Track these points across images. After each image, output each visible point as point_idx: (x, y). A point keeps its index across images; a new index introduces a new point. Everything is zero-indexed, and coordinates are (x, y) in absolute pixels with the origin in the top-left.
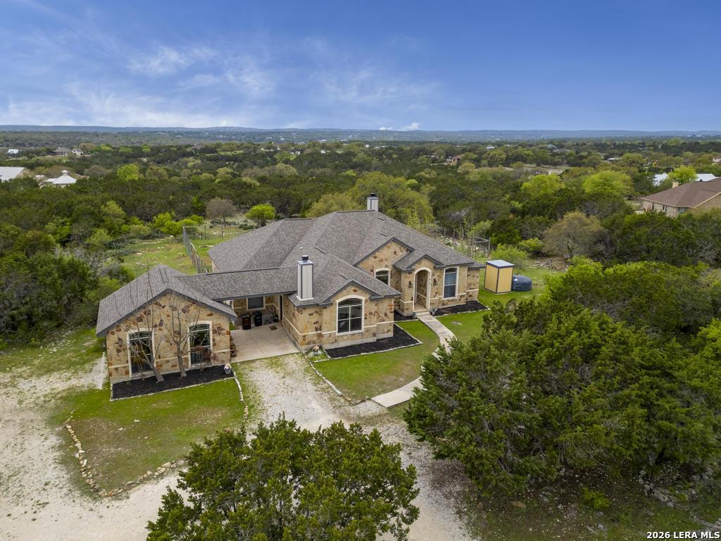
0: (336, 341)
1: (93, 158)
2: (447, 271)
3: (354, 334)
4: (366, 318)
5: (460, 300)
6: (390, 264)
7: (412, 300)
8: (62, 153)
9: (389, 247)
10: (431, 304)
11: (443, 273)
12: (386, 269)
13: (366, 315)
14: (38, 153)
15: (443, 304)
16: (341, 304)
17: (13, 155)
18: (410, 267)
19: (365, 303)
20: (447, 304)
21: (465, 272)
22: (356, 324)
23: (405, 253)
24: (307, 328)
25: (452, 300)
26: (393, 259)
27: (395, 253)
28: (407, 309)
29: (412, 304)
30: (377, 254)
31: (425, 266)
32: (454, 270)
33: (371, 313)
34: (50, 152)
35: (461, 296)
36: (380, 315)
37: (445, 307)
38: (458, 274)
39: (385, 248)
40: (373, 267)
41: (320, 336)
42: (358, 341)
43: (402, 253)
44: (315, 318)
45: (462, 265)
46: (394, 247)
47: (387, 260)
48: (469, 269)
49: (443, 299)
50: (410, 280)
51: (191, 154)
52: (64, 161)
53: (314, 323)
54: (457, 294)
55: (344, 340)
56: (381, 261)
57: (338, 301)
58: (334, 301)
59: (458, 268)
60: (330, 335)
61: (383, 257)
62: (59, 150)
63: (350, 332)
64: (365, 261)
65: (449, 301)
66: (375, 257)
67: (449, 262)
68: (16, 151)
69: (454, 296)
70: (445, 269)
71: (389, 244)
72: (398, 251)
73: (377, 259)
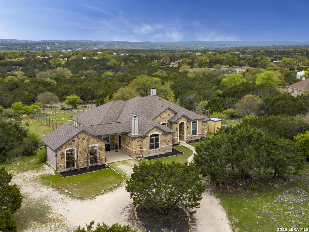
0: (149, 153)
2: (193, 123)
3: (156, 150)
4: (161, 143)
5: (199, 136)
6: (167, 119)
7: (178, 136)
10: (186, 138)
11: (191, 124)
12: (165, 123)
13: (161, 141)
15: (192, 139)
16: (151, 136)
18: (177, 121)
19: (161, 136)
21: (201, 122)
22: (157, 146)
23: (173, 115)
24: (136, 147)
25: (195, 137)
27: (169, 115)
28: (176, 141)
29: (178, 138)
30: (161, 115)
31: (183, 120)
33: (163, 141)
35: (199, 135)
36: (167, 141)
37: (192, 140)
38: (197, 124)
40: (159, 122)
41: (142, 151)
42: (158, 154)
43: (172, 115)
44: (140, 143)
45: (199, 120)
46: (169, 112)
47: (165, 118)
48: (202, 122)
49: (191, 136)
50: (177, 127)
53: (140, 145)
55: (152, 153)
56: (163, 119)
58: (148, 135)
59: (197, 121)
60: (146, 150)
61: (164, 117)
63: (154, 149)
64: (156, 119)
65: (194, 137)
66: (160, 117)
67: (194, 118)
69: (196, 135)
70: (192, 122)
71: (166, 111)
72: (170, 114)
73: (161, 118)
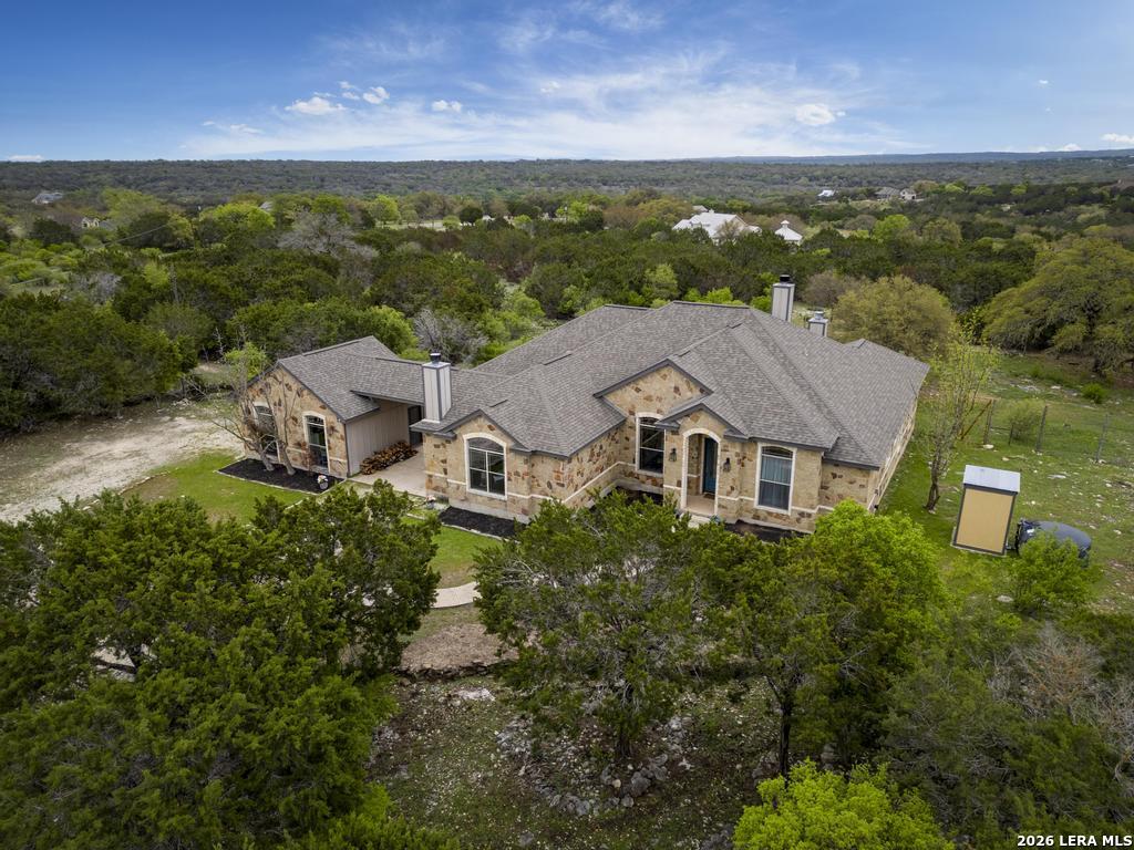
0: (466, 499)
1: (924, 204)
2: (765, 450)
3: (492, 499)
4: (509, 479)
5: (798, 520)
6: (667, 408)
7: (681, 485)
8: (885, 196)
9: (665, 377)
10: (719, 506)
11: (755, 452)
12: (658, 417)
13: (509, 473)
14: (854, 196)
15: (755, 517)
16: (471, 442)
17: (825, 199)
18: (670, 419)
19: (508, 453)
20: (765, 520)
21: (815, 463)
22: (498, 487)
23: (697, 392)
24: (433, 464)
25: (778, 516)
26: (673, 402)
27: (677, 389)
29: (678, 492)
30: (641, 384)
31: (705, 427)
32: (789, 454)
33: (517, 474)
34: (871, 195)
35: (803, 514)
36: (540, 482)
37: (757, 522)
38: (794, 463)
39: (657, 377)
40: (634, 407)
42: (500, 513)
43: (691, 393)
44: (441, 453)
45: (805, 448)
46: (674, 379)
47: (660, 399)
48: (825, 460)
49: (756, 505)
50: (674, 446)
51: (1100, 199)
52: (882, 209)
53: (440, 461)
54: (790, 507)
55: (477, 502)
56: (649, 398)
57: (466, 437)
58: (461, 435)
59: (794, 450)
60: (459, 487)
61: (653, 393)
62: (885, 190)
63: (487, 494)
64: (619, 392)
65: (770, 514)
66: (638, 390)
67: (773, 434)
68: (829, 193)
69: (786, 508)
70: (760, 446)
71: (665, 371)
72: (683, 387)
73: (640, 394)
